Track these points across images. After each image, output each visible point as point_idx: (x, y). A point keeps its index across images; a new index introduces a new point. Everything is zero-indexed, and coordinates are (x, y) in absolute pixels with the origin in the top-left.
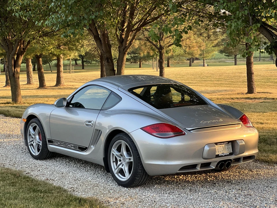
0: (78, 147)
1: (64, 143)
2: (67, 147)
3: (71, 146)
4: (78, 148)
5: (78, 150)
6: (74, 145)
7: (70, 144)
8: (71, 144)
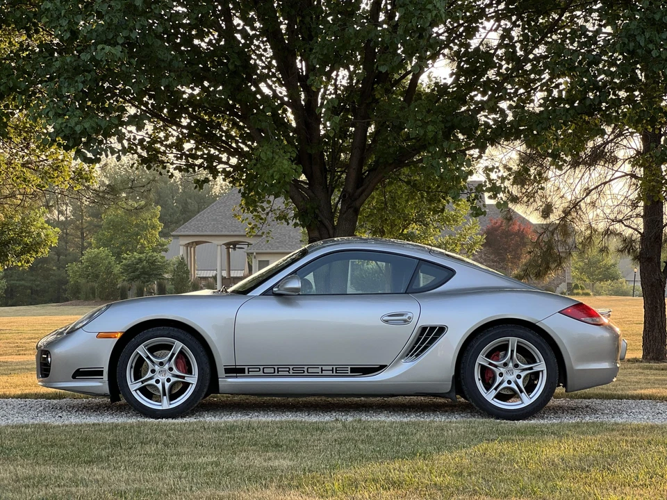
0: (349, 369)
1: (291, 367)
2: (306, 374)
3: (322, 370)
4: (349, 371)
5: (349, 374)
6: (334, 367)
7: (315, 366)
8: (320, 367)
